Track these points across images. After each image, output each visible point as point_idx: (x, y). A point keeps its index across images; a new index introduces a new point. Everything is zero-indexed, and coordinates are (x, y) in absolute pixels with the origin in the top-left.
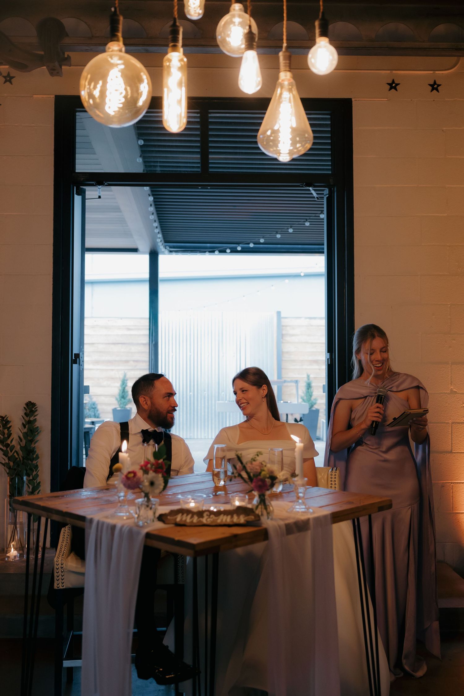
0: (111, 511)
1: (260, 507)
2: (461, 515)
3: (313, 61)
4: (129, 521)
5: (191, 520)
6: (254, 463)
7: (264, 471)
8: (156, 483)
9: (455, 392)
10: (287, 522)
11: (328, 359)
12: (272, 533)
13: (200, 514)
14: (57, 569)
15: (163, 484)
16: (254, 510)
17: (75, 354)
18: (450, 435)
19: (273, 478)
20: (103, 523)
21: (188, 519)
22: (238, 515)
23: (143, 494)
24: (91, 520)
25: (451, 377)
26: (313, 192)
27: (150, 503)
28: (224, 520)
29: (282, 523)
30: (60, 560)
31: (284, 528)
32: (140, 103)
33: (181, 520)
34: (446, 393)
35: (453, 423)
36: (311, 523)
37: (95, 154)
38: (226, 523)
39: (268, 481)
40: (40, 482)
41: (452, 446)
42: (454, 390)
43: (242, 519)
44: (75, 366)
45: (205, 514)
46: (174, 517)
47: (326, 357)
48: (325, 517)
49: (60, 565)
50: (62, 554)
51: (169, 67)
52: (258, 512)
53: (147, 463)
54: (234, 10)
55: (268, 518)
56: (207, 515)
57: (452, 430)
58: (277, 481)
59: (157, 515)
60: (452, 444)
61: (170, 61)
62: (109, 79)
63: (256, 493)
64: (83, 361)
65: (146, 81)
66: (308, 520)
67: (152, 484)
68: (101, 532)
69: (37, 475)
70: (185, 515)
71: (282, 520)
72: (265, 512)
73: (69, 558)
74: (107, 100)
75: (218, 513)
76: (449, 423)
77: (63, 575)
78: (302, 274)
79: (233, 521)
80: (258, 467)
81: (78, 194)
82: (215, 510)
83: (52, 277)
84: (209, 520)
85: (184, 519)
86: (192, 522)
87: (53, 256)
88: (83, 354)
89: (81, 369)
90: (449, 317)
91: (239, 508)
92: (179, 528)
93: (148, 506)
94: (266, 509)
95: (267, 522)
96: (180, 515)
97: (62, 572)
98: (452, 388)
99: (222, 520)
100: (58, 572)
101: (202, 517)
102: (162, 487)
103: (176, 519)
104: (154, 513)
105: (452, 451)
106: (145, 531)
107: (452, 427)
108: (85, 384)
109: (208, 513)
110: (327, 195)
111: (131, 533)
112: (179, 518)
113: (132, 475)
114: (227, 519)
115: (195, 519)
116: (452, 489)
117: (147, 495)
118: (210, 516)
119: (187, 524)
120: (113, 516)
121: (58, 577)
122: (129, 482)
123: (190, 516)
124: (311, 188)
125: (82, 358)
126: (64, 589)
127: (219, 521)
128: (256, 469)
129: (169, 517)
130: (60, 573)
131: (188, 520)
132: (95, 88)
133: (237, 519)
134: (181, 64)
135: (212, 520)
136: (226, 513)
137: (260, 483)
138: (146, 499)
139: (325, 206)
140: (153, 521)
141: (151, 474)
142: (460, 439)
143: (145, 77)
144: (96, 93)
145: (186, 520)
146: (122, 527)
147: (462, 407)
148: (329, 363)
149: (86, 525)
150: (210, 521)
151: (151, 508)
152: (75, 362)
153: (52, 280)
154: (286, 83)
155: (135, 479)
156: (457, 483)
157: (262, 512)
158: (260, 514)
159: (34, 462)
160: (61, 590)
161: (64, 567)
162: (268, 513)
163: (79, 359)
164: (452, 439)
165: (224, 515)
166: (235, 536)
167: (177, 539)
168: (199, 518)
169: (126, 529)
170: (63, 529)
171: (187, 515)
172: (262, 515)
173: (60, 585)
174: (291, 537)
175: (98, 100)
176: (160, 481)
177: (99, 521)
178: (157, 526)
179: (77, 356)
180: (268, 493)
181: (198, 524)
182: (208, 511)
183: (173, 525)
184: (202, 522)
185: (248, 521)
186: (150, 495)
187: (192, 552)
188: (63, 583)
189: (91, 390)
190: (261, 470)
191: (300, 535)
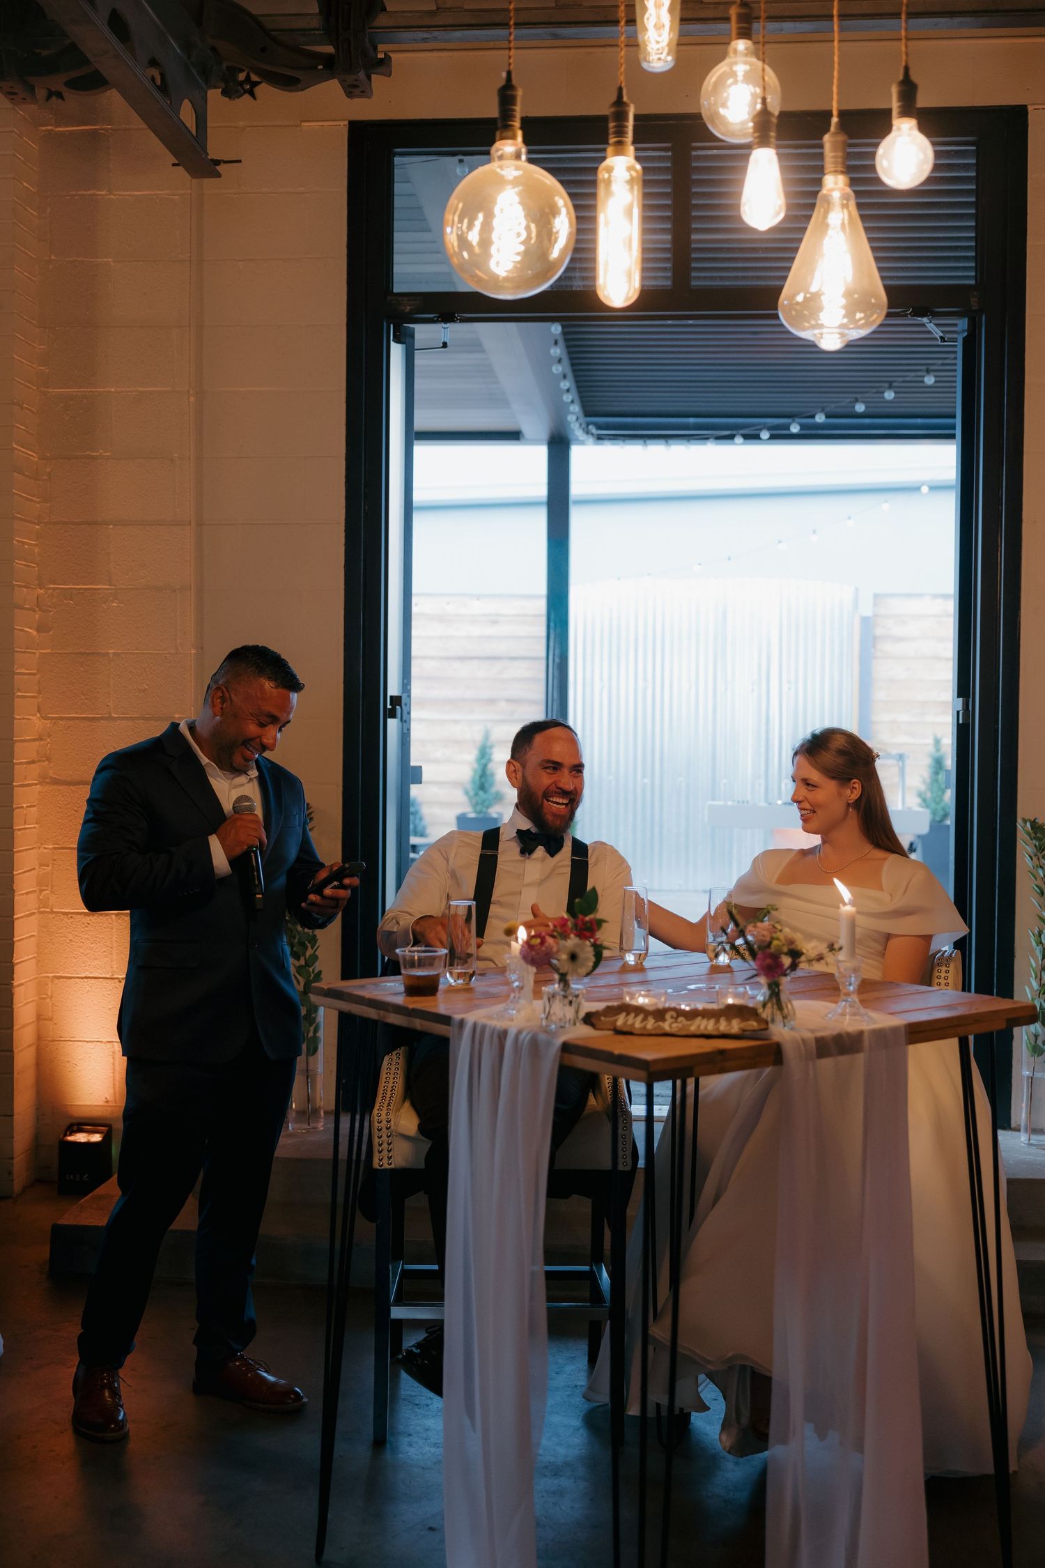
0: (499, 1007)
1: (769, 1005)
3: (885, 163)
4: (531, 1024)
5: (643, 1024)
6: (759, 924)
7: (778, 939)
8: (581, 955)
10: (819, 1034)
11: (958, 712)
12: (789, 1052)
13: (660, 1014)
14: (379, 1130)
15: (593, 959)
16: (760, 1010)
17: (391, 697)
19: (795, 954)
20: (484, 1027)
21: (638, 1023)
22: (729, 1020)
23: (556, 977)
24: (462, 1023)
26: (931, 327)
27: (569, 992)
28: (702, 1027)
29: (808, 1035)
30: (384, 1113)
31: (813, 1044)
32: (555, 254)
33: (625, 1023)
36: (866, 1036)
38: (706, 1033)
39: (786, 961)
40: (320, 972)
43: (735, 1026)
44: (393, 724)
45: (668, 1016)
46: (612, 1019)
47: (954, 708)
48: (895, 1030)
49: (384, 1122)
50: (386, 1103)
51: (608, 182)
52: (766, 1014)
54: (735, 51)
55: (785, 1026)
56: (672, 1017)
58: (803, 958)
59: (582, 1014)
61: (610, 170)
62: (497, 210)
63: (762, 980)
64: (409, 713)
65: (564, 211)
66: (861, 1033)
67: (573, 957)
68: (481, 1044)
69: (315, 958)
70: (632, 1015)
71: (812, 1031)
72: (779, 1018)
73: (403, 1110)
74: (493, 250)
75: (693, 1015)
77: (391, 1143)
79: (717, 1029)
80: (765, 933)
81: (398, 340)
82: (688, 1008)
83: (343, 528)
84: (674, 1025)
85: (630, 1022)
86: (645, 1028)
87: (346, 483)
88: (409, 696)
89: (405, 731)
92: (621, 1038)
93: (565, 997)
94: (780, 1008)
95: (780, 1032)
96: (624, 1014)
97: (388, 1137)
99: (699, 1026)
100: (381, 1136)
101: (664, 1020)
102: (591, 964)
103: (616, 1020)
104: (577, 1012)
106: (563, 1039)
108: (413, 763)
109: (674, 1014)
110: (963, 331)
111: (535, 1045)
112: (620, 1021)
113: (538, 941)
114: (708, 1026)
115: (651, 1024)
117: (564, 979)
118: (676, 1018)
119: (636, 1032)
120: (502, 1016)
121: (380, 1145)
122: (533, 953)
123: (641, 1017)
124: (925, 320)
125: (406, 705)
126: (392, 1170)
127: (693, 1028)
128: (763, 936)
129: (603, 1018)
130: (385, 1138)
131: (638, 1025)
132: (470, 227)
133: (727, 1026)
134: (631, 175)
135: (680, 1025)
136: (706, 1014)
137: (769, 961)
138: (562, 985)
139: (959, 358)
140: (575, 1024)
141: (572, 941)
143: (562, 201)
144: (474, 237)
145: (633, 1024)
146: (519, 1033)
148: (961, 722)
149: (452, 1031)
150: (677, 1027)
151: (571, 1003)
152: (393, 715)
153: (343, 534)
154: (836, 195)
155: (543, 948)
157: (773, 1014)
158: (769, 1019)
160: (386, 1170)
161: (392, 1127)
162: (784, 1017)
163: (401, 707)
165: (703, 1017)
166: (722, 1052)
167: (617, 1052)
168: (656, 1021)
169: (525, 1037)
170: (386, 1058)
171: (635, 1017)
172: (773, 1021)
173: (385, 1161)
174: (827, 1063)
175: (477, 250)
176: (588, 953)
177: (475, 1025)
178: (582, 1033)
179: (396, 701)
180: (785, 981)
181: (654, 1032)
182: (674, 1009)
183: (610, 1033)
184: (664, 1029)
185: (744, 1031)
186: (569, 977)
187: (643, 1074)
188: (389, 1158)
189: (426, 776)
190: (773, 939)
191: (844, 1059)
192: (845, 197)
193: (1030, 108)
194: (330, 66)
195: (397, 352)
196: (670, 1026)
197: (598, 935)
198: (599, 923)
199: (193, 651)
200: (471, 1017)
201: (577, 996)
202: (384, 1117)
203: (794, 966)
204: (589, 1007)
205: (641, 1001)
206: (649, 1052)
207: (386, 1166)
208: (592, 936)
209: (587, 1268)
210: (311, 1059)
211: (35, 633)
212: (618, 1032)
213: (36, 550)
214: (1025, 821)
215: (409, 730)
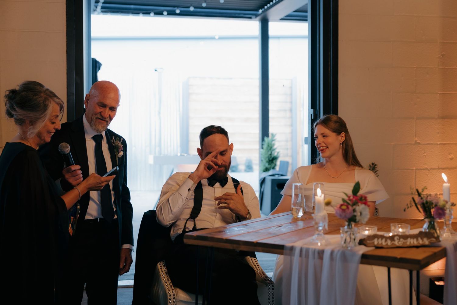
9: (419, 143)
11: (311, 115)
12: (448, 250)
13: (392, 238)
18: (414, 180)
22: (422, 239)
24: (292, 248)
25: (416, 130)
27: (352, 230)
28: (412, 242)
33: (378, 243)
34: (411, 144)
35: (416, 169)
38: (415, 245)
42: (418, 141)
43: (426, 242)
45: (396, 238)
46: (372, 241)
56: (397, 239)
57: (415, 175)
70: (380, 240)
75: (406, 237)
76: (413, 169)
77: (175, 304)
78: (217, 37)
79: (419, 243)
82: (402, 234)
84: (400, 243)
85: (380, 242)
86: (387, 244)
96: (376, 239)
97: (174, 302)
98: (416, 140)
99: (410, 243)
101: (394, 240)
103: (374, 242)
106: (361, 252)
107: (415, 173)
109: (398, 237)
113: (345, 207)
114: (414, 242)
115: (389, 242)
118: (400, 239)
119: (384, 247)
123: (384, 240)
127: (408, 243)
129: (368, 242)
130: (172, 302)
131: (384, 244)
133: (422, 242)
135: (402, 243)
137: (440, 211)
142: (422, 183)
145: (382, 244)
147: (423, 156)
164: (415, 183)
165: (411, 238)
168: (391, 241)
171: (382, 239)
177: (301, 248)
181: (393, 246)
182: (397, 235)
183: (373, 248)
184: (395, 244)
185: (431, 243)
196: (398, 242)
200: (299, 245)
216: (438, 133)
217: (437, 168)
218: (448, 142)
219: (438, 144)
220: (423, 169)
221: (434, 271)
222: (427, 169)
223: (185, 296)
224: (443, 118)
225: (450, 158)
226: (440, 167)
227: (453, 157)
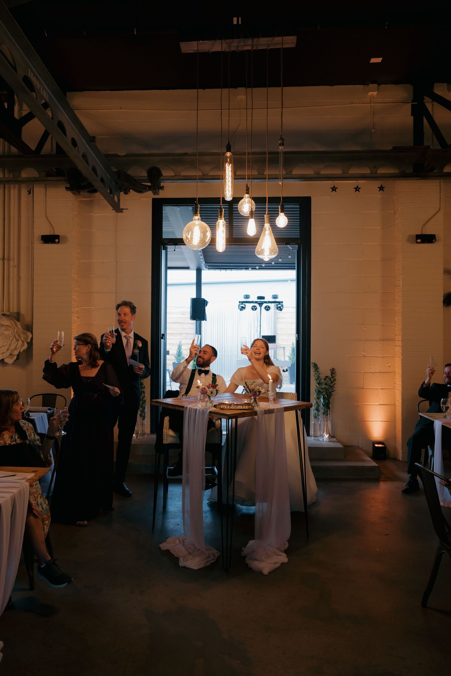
1: (254, 403)
2: (368, 422)
4: (202, 407)
6: (252, 385)
8: (213, 392)
9: (366, 356)
10: (265, 409)
12: (258, 413)
13: (230, 405)
14: (164, 435)
18: (362, 379)
19: (260, 392)
20: (192, 408)
22: (245, 406)
24: (187, 408)
25: (364, 348)
26: (289, 247)
31: (264, 411)
32: (207, 240)
34: (361, 356)
35: (364, 373)
37: (170, 221)
38: (241, 409)
39: (258, 393)
40: (145, 400)
41: (363, 385)
43: (247, 407)
44: (162, 340)
45: (232, 405)
46: (220, 406)
47: (296, 336)
48: (281, 408)
49: (166, 433)
50: (166, 429)
51: (219, 225)
52: (253, 405)
53: (210, 384)
54: (245, 197)
55: (257, 407)
57: (363, 376)
59: (213, 405)
60: (363, 384)
61: (219, 223)
62: (194, 231)
63: (252, 397)
64: (166, 338)
65: (209, 231)
66: (274, 409)
67: (212, 393)
68: (191, 412)
69: (144, 396)
70: (224, 405)
71: (263, 409)
72: (256, 405)
74: (193, 240)
75: (237, 405)
79: (243, 408)
81: (163, 249)
83: (151, 294)
87: (152, 283)
88: (166, 334)
89: (165, 342)
90: (363, 315)
91: (245, 403)
93: (210, 401)
94: (256, 404)
95: (256, 409)
97: (167, 437)
98: (364, 354)
105: (363, 387)
106: (209, 410)
108: (167, 350)
110: (297, 248)
111: (203, 412)
112: (222, 406)
114: (241, 407)
115: (228, 407)
116: (363, 408)
117: (209, 397)
119: (225, 409)
120: (195, 406)
121: (165, 438)
124: (288, 246)
125: (165, 336)
127: (238, 408)
129: (218, 406)
131: (226, 407)
132: (188, 234)
134: (223, 224)
135: (235, 407)
136: (240, 405)
137: (254, 393)
138: (209, 399)
139: (296, 254)
140: (212, 407)
141: (211, 389)
142: (368, 381)
143: (208, 229)
144: (189, 237)
146: (200, 409)
147: (369, 364)
148: (297, 340)
149: (184, 410)
151: (211, 403)
152: (162, 338)
154: (267, 228)
155: (205, 391)
156: (366, 405)
159: (143, 390)
161: (168, 435)
166: (244, 413)
167: (221, 413)
172: (255, 406)
173: (166, 442)
174: (267, 415)
175: (190, 240)
176: (215, 391)
177: (190, 408)
178: (213, 409)
179: (163, 335)
180: (257, 397)
181: (229, 409)
184: (231, 408)
185: (249, 408)
186: (211, 397)
187: (227, 417)
188: (167, 441)
189: (170, 353)
190: (255, 388)
191: (270, 414)
192: (269, 228)
193: (311, 197)
194: (150, 188)
195: (163, 252)
196: (233, 407)
197: (217, 388)
198: (217, 385)
199: (115, 323)
200: (189, 406)
201: (212, 401)
202: (166, 432)
203: (259, 394)
204: (214, 404)
205: (227, 402)
206: (228, 413)
207: (166, 443)
208: (216, 388)
209: (211, 467)
210: (143, 421)
211: (76, 319)
212: (221, 409)
213: (77, 299)
214: (312, 363)
215: (166, 342)
216: (380, 350)
217: (379, 372)
218: (387, 356)
219: (379, 357)
220: (369, 373)
221: (375, 438)
222: (371, 372)
223: (172, 433)
224: (383, 340)
225: (388, 366)
226: (381, 371)
227: (390, 365)
